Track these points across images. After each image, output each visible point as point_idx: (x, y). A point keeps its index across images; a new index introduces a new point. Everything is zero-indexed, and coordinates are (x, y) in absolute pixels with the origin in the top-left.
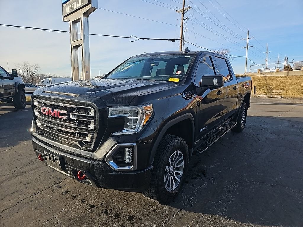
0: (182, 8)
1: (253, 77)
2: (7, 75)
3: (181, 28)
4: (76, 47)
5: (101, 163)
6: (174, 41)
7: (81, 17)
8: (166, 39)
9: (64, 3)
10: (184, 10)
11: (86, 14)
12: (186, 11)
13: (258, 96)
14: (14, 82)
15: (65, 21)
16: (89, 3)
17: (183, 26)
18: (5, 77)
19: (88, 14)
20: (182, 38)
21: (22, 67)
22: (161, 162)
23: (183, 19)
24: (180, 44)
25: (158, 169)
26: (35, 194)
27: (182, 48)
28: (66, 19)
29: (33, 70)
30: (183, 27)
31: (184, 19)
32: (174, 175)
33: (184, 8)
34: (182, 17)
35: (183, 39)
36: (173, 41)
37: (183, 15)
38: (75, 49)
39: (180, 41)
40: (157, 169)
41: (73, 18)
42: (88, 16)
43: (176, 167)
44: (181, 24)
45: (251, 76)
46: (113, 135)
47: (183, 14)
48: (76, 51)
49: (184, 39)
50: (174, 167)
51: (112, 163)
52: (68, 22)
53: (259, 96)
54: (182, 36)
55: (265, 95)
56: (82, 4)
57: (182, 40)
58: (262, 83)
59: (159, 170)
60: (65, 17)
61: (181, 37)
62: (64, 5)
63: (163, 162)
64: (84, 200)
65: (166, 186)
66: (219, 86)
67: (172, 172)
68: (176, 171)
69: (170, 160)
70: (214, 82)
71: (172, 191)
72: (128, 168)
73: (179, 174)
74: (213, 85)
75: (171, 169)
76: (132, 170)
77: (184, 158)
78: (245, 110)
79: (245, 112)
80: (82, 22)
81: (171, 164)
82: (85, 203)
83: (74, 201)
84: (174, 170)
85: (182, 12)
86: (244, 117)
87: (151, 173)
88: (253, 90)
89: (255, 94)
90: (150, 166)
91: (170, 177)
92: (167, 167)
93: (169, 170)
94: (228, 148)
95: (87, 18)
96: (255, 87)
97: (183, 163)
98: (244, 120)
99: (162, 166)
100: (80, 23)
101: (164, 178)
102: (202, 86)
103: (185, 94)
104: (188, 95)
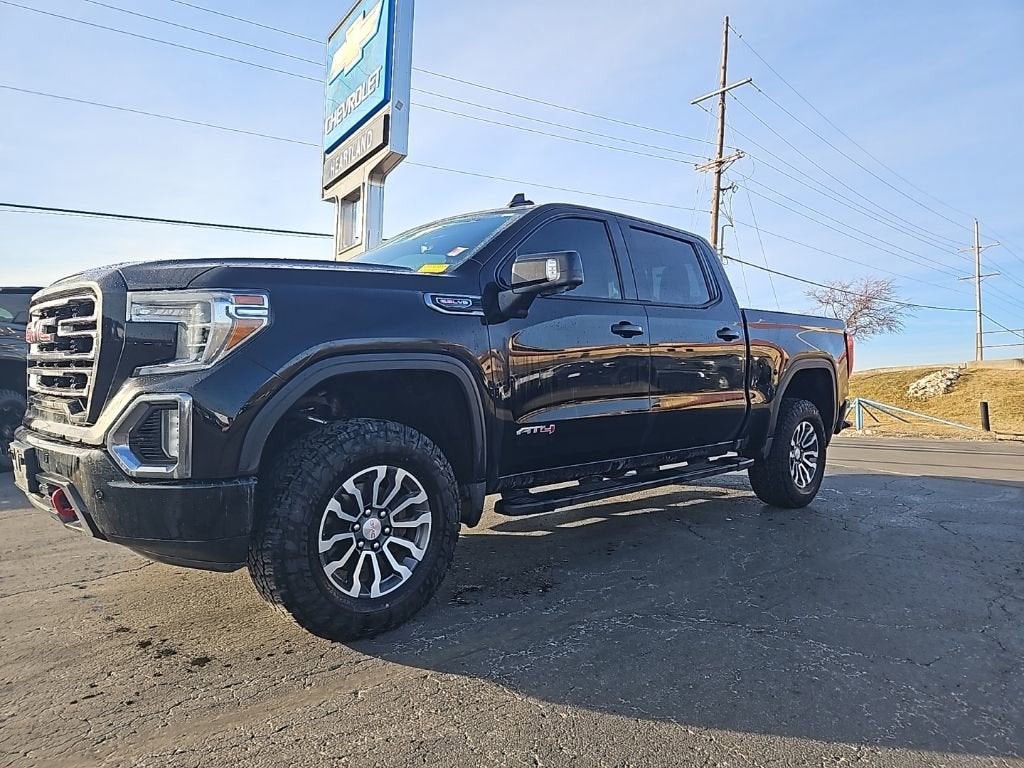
0: (716, 157)
1: (989, 373)
3: (712, 216)
5: (96, 453)
7: (364, 184)
9: (328, 151)
10: (721, 163)
11: (379, 173)
12: (727, 165)
13: (998, 436)
15: (327, 200)
16: (385, 143)
17: (717, 209)
19: (382, 172)
22: (299, 479)
23: (719, 189)
25: (286, 499)
28: (329, 194)
30: (720, 212)
31: (723, 190)
32: (382, 552)
33: (721, 157)
34: (715, 184)
37: (719, 177)
40: (283, 500)
41: (344, 188)
42: (383, 180)
43: (395, 525)
44: (713, 205)
45: (982, 370)
46: (141, 373)
47: (719, 173)
49: (722, 249)
50: (385, 523)
51: (121, 452)
52: (331, 200)
53: (1002, 437)
56: (368, 146)
59: (289, 502)
60: (326, 188)
62: (328, 156)
63: (310, 480)
64: (115, 617)
65: (330, 569)
66: (564, 281)
67: (376, 541)
68: (392, 539)
69: (349, 486)
70: (548, 269)
71: (364, 600)
72: (163, 470)
73: (408, 552)
74: (546, 280)
75: (372, 526)
76: (176, 476)
77: (432, 504)
78: (812, 429)
79: (815, 437)
80: (364, 196)
81: (366, 509)
82: (111, 622)
83: (87, 616)
84: (388, 535)
85: (716, 169)
86: (812, 456)
87: (250, 502)
88: (979, 418)
89: (988, 429)
90: (246, 477)
91: (361, 549)
92: (334, 505)
93: (361, 527)
94: (700, 539)
95: (378, 184)
96: (985, 405)
97: (426, 518)
98: (814, 465)
99: (305, 493)
100: (359, 204)
101: (320, 539)
102: (514, 286)
103: (433, 298)
104: (449, 302)
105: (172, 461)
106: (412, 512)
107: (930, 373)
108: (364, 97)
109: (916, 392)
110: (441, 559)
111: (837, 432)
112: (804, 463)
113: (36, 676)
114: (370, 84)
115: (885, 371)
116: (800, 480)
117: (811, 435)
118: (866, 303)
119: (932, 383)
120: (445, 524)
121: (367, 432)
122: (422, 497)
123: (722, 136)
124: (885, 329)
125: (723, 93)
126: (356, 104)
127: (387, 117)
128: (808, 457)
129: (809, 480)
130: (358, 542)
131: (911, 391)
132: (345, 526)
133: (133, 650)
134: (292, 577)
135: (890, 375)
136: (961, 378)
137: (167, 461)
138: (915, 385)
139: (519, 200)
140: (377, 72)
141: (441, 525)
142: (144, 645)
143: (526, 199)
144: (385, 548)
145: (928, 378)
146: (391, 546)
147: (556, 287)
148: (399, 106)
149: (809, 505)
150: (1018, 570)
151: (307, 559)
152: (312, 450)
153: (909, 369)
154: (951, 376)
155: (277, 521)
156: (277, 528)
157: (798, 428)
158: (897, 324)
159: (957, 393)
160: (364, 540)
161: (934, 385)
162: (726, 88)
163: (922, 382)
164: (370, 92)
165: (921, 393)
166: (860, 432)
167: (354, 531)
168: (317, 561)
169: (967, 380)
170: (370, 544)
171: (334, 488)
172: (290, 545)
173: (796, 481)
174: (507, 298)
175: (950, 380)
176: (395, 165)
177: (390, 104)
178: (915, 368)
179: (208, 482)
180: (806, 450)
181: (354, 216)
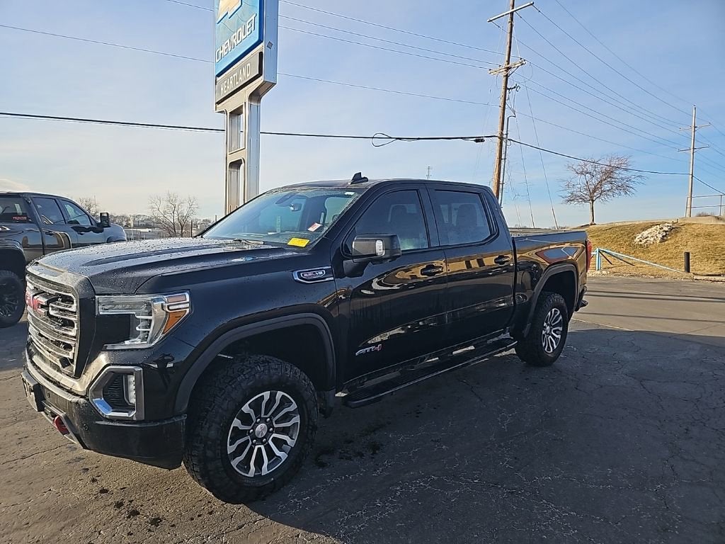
0: (504, 65)
1: (693, 226)
2: (92, 224)
3: (500, 109)
4: (236, 165)
5: (82, 400)
6: (482, 141)
7: (245, 103)
8: (461, 138)
9: (219, 75)
10: (509, 68)
11: (256, 96)
12: (513, 70)
13: (695, 278)
14: (105, 237)
15: (219, 112)
16: (260, 74)
17: (505, 104)
18: (87, 227)
19: (258, 95)
20: (502, 134)
21: (164, 203)
23: (506, 88)
24: (497, 148)
25: (206, 424)
26: (23, 458)
27: (503, 157)
28: (220, 107)
29: (184, 210)
30: (504, 107)
31: (509, 89)
32: (268, 444)
33: (508, 64)
34: (503, 85)
35: (505, 136)
36: (479, 140)
37: (507, 79)
38: (232, 170)
39: (498, 140)
40: (203, 425)
41: (231, 105)
42: (259, 101)
43: (276, 426)
44: (502, 101)
45: (689, 224)
46: (107, 348)
47: (507, 76)
48: (234, 174)
49: (507, 134)
50: (270, 425)
51: (99, 403)
52: (223, 112)
53: (699, 278)
54: (502, 129)
55: (720, 275)
56: (248, 75)
57: (501, 139)
58: (717, 244)
59: (207, 426)
60: (218, 103)
61: (499, 130)
62: (218, 79)
63: (220, 411)
64: (98, 478)
65: (234, 463)
66: (388, 256)
67: (264, 437)
68: (274, 435)
69: (246, 408)
70: (377, 248)
71: (258, 477)
72: (126, 415)
73: (285, 442)
74: (376, 255)
75: (261, 428)
76: (135, 419)
77: (300, 411)
78: (559, 312)
79: (561, 317)
80: (246, 111)
81: (257, 419)
82: (95, 484)
83: (80, 477)
84: (272, 432)
85: (505, 73)
86: (558, 330)
87: (183, 430)
88: (683, 261)
89: (689, 272)
90: (180, 415)
91: (255, 445)
92: (236, 423)
93: (254, 431)
94: (478, 400)
95: (256, 104)
96: (688, 254)
97: (297, 419)
98: (559, 336)
99: (217, 419)
100: (242, 116)
101: (228, 445)
102: (353, 257)
103: (299, 274)
104: (310, 275)
105: (131, 408)
106: (287, 417)
107: (651, 227)
108: (243, 37)
109: (641, 241)
110: (306, 445)
111: (577, 310)
112: (552, 336)
113: (54, 535)
114: (248, 27)
115: (620, 224)
116: (549, 347)
117: (558, 316)
118: (609, 174)
119: (652, 235)
120: (309, 422)
121: (257, 372)
122: (294, 406)
123: (510, 47)
124: (623, 193)
125: (512, 13)
126: (238, 42)
127: (261, 54)
128: (555, 331)
129: (555, 347)
130: (252, 441)
131: (637, 240)
132: (244, 433)
133: (113, 511)
134: (211, 473)
135: (622, 228)
136: (674, 230)
137: (129, 408)
138: (640, 236)
139: (358, 178)
140: (253, 18)
141: (306, 423)
142: (119, 505)
143: (362, 176)
144: (270, 442)
145: (650, 230)
146: (275, 440)
147: (381, 260)
148: (269, 45)
149: (554, 363)
150: (687, 430)
151: (220, 460)
152: (221, 389)
153: (637, 223)
154: (666, 229)
155: (200, 438)
156: (200, 443)
157: (549, 314)
158: (631, 190)
159: (670, 242)
160: (256, 438)
161: (653, 235)
162: (515, 9)
163: (645, 233)
164: (248, 33)
165: (644, 241)
166: (599, 272)
167: (249, 434)
168: (227, 459)
169: (678, 232)
170: (260, 441)
171: (236, 411)
172: (209, 453)
173: (546, 349)
174: (348, 264)
175: (666, 231)
176: (267, 90)
177: (262, 44)
178: (641, 222)
179: (156, 421)
180: (554, 327)
181: (239, 125)
